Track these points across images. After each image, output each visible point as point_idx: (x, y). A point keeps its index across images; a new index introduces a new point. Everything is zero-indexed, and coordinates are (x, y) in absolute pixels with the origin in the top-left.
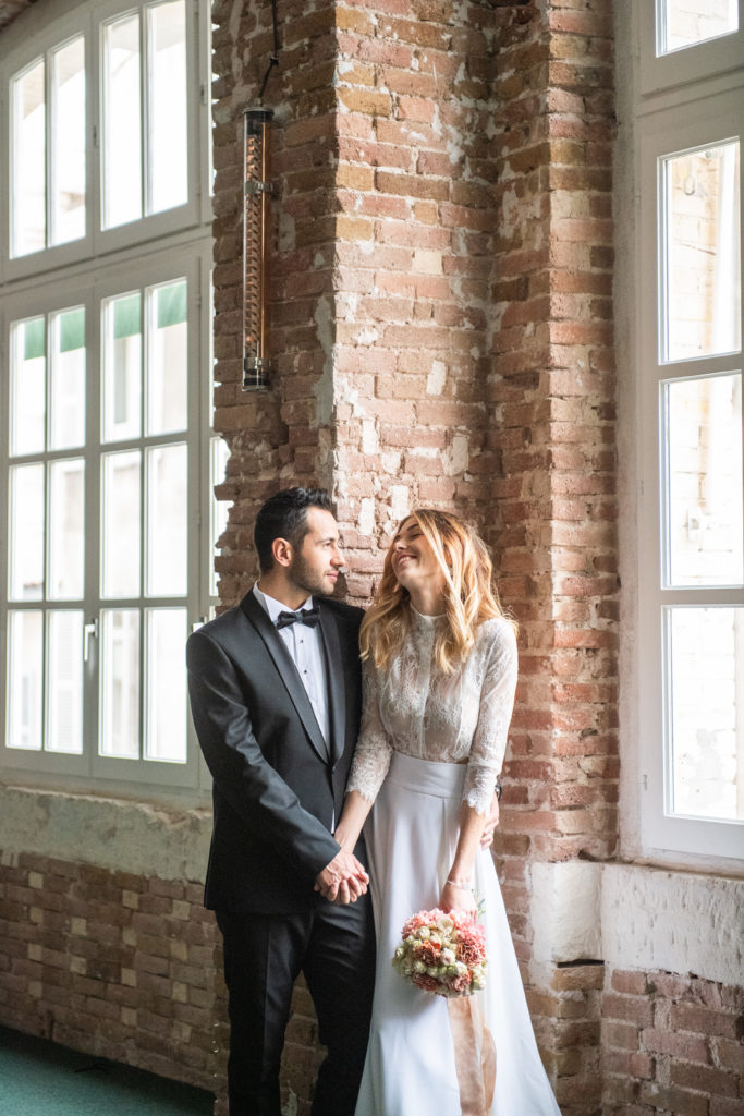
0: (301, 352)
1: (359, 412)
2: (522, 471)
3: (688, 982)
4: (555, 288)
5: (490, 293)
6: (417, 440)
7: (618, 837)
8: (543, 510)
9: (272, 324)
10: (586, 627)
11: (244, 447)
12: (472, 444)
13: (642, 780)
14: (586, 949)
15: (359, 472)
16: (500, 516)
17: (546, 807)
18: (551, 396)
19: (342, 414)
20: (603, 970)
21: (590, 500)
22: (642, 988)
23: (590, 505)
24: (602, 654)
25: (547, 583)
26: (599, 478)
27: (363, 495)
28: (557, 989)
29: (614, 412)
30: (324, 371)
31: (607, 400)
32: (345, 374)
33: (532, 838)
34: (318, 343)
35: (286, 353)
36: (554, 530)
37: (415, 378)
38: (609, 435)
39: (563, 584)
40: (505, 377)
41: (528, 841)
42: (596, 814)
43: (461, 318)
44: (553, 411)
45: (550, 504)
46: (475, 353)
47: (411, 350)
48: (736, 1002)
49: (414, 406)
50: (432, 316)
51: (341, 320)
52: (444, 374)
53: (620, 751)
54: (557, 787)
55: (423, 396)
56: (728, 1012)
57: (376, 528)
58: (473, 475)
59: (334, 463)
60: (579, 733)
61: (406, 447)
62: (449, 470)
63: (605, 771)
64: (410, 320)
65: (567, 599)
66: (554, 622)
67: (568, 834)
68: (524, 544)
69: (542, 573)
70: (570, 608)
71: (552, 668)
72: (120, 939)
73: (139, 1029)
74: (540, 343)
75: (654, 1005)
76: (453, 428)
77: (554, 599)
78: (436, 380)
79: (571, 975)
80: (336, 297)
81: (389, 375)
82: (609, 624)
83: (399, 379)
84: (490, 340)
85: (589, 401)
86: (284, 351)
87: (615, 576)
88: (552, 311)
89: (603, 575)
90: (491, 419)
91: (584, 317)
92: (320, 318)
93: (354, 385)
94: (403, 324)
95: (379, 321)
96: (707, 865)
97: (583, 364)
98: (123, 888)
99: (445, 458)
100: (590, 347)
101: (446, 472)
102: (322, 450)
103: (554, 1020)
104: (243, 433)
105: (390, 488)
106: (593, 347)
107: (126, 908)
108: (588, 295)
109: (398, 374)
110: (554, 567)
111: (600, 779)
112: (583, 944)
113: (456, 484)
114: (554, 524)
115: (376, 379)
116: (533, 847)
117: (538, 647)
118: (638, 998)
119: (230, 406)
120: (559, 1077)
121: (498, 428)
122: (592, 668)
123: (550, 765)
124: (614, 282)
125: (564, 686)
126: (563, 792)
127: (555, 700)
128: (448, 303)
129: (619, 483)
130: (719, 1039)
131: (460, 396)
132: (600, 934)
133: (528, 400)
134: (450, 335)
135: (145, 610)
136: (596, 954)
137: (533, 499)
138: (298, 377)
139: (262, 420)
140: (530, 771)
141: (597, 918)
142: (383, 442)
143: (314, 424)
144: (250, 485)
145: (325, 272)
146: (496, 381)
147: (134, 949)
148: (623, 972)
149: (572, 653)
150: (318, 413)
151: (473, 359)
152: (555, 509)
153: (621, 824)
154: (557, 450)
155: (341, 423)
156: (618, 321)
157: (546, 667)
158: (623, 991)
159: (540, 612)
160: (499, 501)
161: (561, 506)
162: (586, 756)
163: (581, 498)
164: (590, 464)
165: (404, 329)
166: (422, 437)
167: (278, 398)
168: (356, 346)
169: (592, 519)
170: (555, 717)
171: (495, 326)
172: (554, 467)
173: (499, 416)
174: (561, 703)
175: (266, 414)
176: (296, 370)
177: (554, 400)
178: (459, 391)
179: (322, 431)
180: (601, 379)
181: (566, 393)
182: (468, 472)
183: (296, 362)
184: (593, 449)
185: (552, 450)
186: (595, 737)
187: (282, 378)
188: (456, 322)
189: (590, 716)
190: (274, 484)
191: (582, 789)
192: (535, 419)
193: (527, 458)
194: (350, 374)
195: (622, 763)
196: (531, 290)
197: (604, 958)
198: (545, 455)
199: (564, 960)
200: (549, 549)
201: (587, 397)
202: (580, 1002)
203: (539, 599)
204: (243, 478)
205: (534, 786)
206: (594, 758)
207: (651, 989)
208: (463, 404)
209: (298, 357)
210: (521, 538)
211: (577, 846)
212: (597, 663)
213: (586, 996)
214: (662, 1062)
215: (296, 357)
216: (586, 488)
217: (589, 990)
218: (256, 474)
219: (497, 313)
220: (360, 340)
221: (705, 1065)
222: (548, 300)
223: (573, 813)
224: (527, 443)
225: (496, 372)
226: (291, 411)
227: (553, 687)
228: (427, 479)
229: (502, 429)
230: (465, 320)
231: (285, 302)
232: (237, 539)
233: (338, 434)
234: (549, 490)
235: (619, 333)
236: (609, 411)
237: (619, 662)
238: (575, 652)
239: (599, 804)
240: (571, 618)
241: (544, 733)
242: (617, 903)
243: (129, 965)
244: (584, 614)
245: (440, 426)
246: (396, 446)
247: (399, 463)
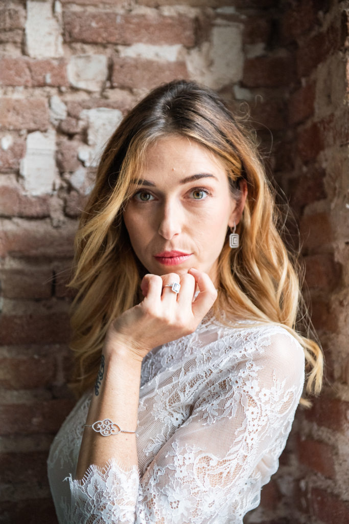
2: (316, 67)
6: (137, 32)
12: (249, 37)
15: (21, 89)
27: (32, 126)
57: (58, 182)
58: (252, 88)
61: (116, 44)
68: (322, 195)
76: (210, 11)
99: (194, 61)
105: (84, 114)
121: (288, 6)
142: (70, 38)
160: (297, 130)
166: (147, 27)
182: (242, 85)
210: (319, 186)
224: (321, 13)
245: (183, 9)
246: (94, 43)
247: (105, 71)
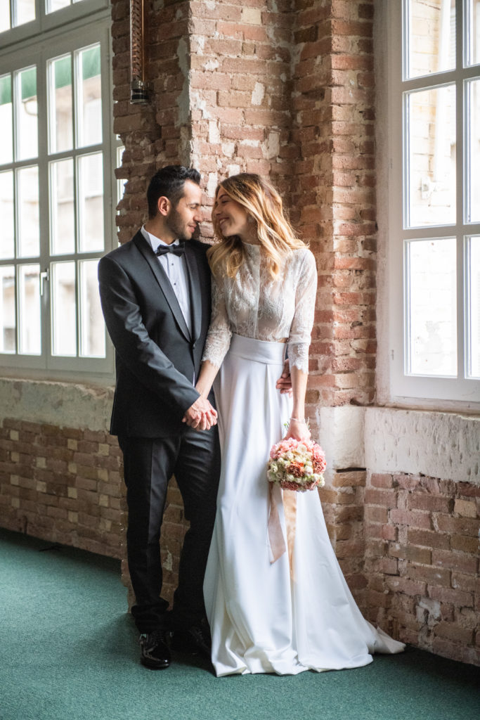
0: (168, 77)
1: (207, 115)
2: (314, 155)
3: (419, 479)
4: (335, 32)
5: (293, 38)
6: (245, 135)
7: (375, 390)
8: (327, 179)
9: (150, 59)
10: (355, 256)
11: (133, 142)
12: (282, 138)
13: (391, 353)
14: (355, 461)
15: (207, 155)
16: (300, 186)
17: (329, 371)
18: (333, 104)
19: (195, 116)
20: (365, 474)
21: (358, 173)
22: (390, 484)
23: (358, 176)
24: (365, 273)
25: (330, 228)
26: (364, 159)
27: (211, 170)
28: (336, 486)
29: (374, 116)
30: (184, 88)
31: (369, 107)
32: (197, 90)
33: (320, 392)
34: (180, 69)
35: (159, 78)
36: (334, 192)
37: (243, 93)
38: (370, 130)
39: (340, 228)
40: (303, 93)
41: (318, 394)
42: (361, 376)
43: (274, 54)
44: (333, 114)
45: (332, 175)
46: (283, 77)
47: (241, 75)
48: (449, 490)
49: (243, 112)
50: (255, 52)
51: (194, 54)
52: (263, 91)
53: (377, 336)
54: (336, 359)
55: (249, 106)
56: (444, 496)
58: (282, 158)
59: (190, 149)
60: (350, 325)
61: (237, 139)
62: (267, 155)
63: (367, 348)
64: (240, 54)
65: (343, 238)
66: (334, 252)
67: (343, 389)
68: (315, 203)
69: (327, 221)
70: (345, 244)
71: (333, 282)
72: (67, 470)
73: (79, 524)
74: (325, 69)
75: (398, 494)
76: (269, 127)
77: (334, 237)
78: (257, 95)
79: (345, 477)
80: (191, 38)
81: (227, 91)
82: (370, 254)
83: (233, 94)
84: (293, 69)
85: (357, 107)
86: (157, 77)
87: (374, 222)
88: (333, 47)
89: (366, 222)
90: (294, 122)
91: (355, 51)
92: (180, 53)
93: (203, 97)
94: (236, 57)
95: (219, 55)
96: (431, 405)
97: (353, 83)
98: (68, 438)
99: (264, 147)
100: (357, 72)
101: (264, 157)
102: (183, 141)
103: (334, 505)
104: (132, 133)
105: (228, 166)
106: (361, 72)
107: (70, 450)
108: (357, 36)
109: (232, 91)
110: (335, 217)
111: (364, 354)
112: (353, 458)
113: (271, 164)
114: (335, 189)
115: (218, 94)
116: (321, 397)
117: (325, 269)
118: (387, 490)
119: (124, 116)
120: (337, 540)
121: (298, 128)
122: (359, 283)
123: (332, 344)
124: (374, 28)
125: (341, 294)
126: (340, 362)
127: (335, 303)
128: (264, 43)
129: (377, 161)
130: (438, 514)
131: (273, 106)
132: (364, 451)
133: (317, 107)
134: (266, 65)
135: (78, 261)
136: (361, 464)
137: (321, 173)
138: (167, 93)
139: (144, 123)
140: (319, 350)
141: (362, 442)
142: (223, 136)
143: (177, 124)
144: (137, 167)
145: (183, 22)
146: (297, 96)
147: (76, 475)
148: (379, 475)
149: (346, 273)
150: (180, 117)
151: (282, 82)
152: (335, 178)
153: (377, 382)
154: (336, 140)
155: (195, 123)
156: (377, 55)
157: (329, 282)
158: (378, 487)
159: (326, 247)
160: (300, 176)
161: (339, 177)
162: (355, 339)
163: (352, 171)
164: (358, 149)
165: (236, 60)
166: (249, 133)
167: (154, 109)
168: (204, 71)
169: (359, 186)
170: (335, 314)
171: (296, 60)
172: (334, 151)
173: (299, 120)
174: (339, 305)
175: (147, 121)
176: (165, 89)
177: (334, 106)
178: (272, 103)
179: (183, 129)
180: (365, 93)
181: (342, 102)
182: (279, 157)
183: (165, 83)
184: (359, 139)
185: (333, 139)
186: (361, 327)
187: (157, 95)
188: (270, 56)
189: (358, 313)
190: (152, 167)
191: (352, 360)
192: (322, 120)
193: (317, 146)
194: (201, 90)
195: (378, 344)
196: (319, 33)
197: (367, 466)
198: (328, 143)
199: (341, 468)
200: (331, 205)
201: (356, 105)
202: (351, 494)
203: (325, 239)
204: (133, 163)
205: (322, 359)
206: (360, 340)
207: (396, 485)
208: (275, 111)
209: (166, 80)
210: (313, 199)
211: (348, 396)
212: (362, 280)
213: (355, 490)
214: (402, 529)
215: (165, 80)
216: (355, 165)
217: (356, 486)
218: (141, 160)
219: (298, 50)
220: (207, 67)
221: (429, 531)
222: (330, 40)
223: (346, 375)
224: (317, 136)
225: (297, 90)
226: (163, 117)
227: (334, 295)
228: (252, 161)
229: (301, 128)
230: (277, 55)
231: (158, 44)
232: (130, 203)
233: (193, 130)
234: (331, 166)
235: (377, 62)
236: (370, 114)
237: (376, 279)
238: (348, 272)
239: (363, 370)
240: (345, 251)
241: (328, 325)
242: (374, 431)
243: (73, 486)
244: (354, 248)
245: (260, 126)
246: (231, 139)
247: (234, 150)
